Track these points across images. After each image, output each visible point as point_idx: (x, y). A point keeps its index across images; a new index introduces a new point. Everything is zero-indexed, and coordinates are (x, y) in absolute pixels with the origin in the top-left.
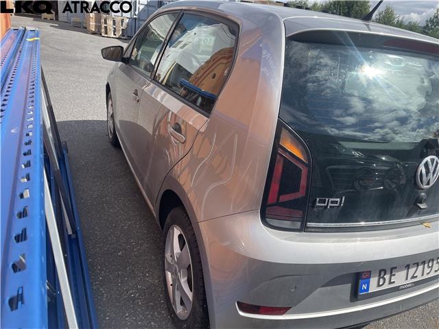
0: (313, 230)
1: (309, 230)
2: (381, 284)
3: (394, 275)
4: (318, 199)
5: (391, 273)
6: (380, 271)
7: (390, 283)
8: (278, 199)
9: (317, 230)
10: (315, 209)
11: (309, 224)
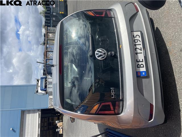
0: (123, 96)
1: (123, 98)
2: (143, 66)
3: (140, 60)
4: (112, 98)
5: (139, 62)
6: (138, 67)
7: (143, 61)
8: (113, 111)
9: (123, 95)
10: (115, 97)
11: (121, 99)
